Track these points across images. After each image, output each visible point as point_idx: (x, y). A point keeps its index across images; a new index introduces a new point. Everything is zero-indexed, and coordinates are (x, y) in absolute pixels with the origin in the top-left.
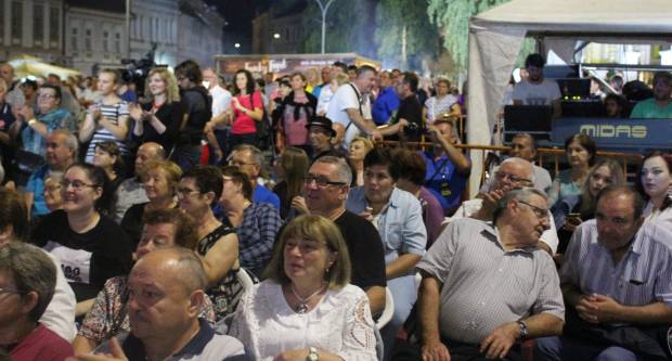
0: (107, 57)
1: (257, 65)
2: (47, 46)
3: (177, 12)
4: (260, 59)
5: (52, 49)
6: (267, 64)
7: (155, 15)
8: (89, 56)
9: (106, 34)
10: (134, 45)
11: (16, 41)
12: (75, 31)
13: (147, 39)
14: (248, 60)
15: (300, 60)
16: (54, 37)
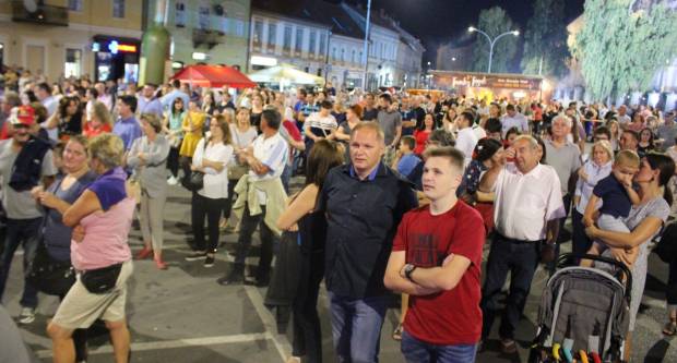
0: (353, 66)
1: (462, 79)
2: (316, 58)
3: (398, 41)
4: (466, 76)
5: (319, 60)
6: (471, 80)
7: (385, 43)
8: (343, 65)
9: (354, 52)
10: (370, 60)
11: (298, 54)
12: (334, 49)
13: (379, 56)
14: (456, 75)
15: (497, 78)
16: (321, 52)
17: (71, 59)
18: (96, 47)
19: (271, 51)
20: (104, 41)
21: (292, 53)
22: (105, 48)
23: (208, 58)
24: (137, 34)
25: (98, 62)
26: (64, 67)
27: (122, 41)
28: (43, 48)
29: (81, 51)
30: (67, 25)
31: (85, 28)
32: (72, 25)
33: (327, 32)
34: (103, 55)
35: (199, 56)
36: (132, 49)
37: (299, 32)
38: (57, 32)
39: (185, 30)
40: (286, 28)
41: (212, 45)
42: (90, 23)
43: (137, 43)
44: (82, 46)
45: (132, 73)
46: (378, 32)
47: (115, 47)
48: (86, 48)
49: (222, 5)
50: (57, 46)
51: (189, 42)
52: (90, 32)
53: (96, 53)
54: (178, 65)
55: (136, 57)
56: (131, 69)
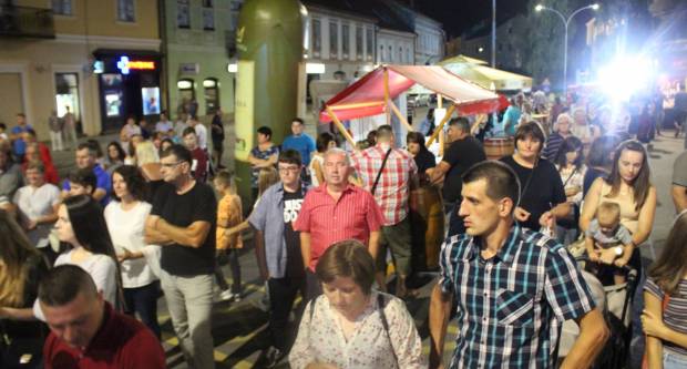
17: (64, 89)
18: (99, 68)
19: (317, 54)
20: (110, 57)
21: (340, 55)
22: (112, 68)
24: (153, 44)
25: (104, 89)
26: (54, 103)
27: (134, 56)
28: (19, 74)
29: (76, 74)
30: (53, 37)
31: (79, 39)
32: (62, 38)
33: (372, 27)
34: (110, 78)
36: (149, 65)
37: (346, 28)
38: (40, 49)
39: (215, 33)
40: (331, 24)
42: (87, 34)
43: (159, 58)
44: (79, 68)
45: (153, 100)
46: (421, 23)
48: (84, 70)
50: (40, 70)
51: (221, 50)
52: (88, 46)
53: (100, 75)
54: (209, 83)
55: (156, 78)
56: (150, 95)
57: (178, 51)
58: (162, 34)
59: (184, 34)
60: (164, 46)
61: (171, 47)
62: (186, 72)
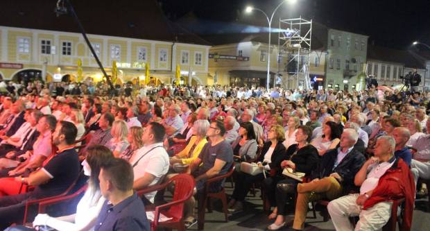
20: (312, 77)
21: (385, 78)
22: (312, 80)
23: (349, 83)
24: (323, 73)
27: (318, 77)
33: (402, 67)
35: (345, 82)
36: (321, 79)
37: (389, 68)
39: (340, 70)
40: (382, 66)
41: (350, 77)
43: (324, 77)
47: (315, 79)
49: (355, 58)
51: (342, 76)
54: (337, 86)
55: (323, 83)
56: (320, 88)
57: (330, 75)
58: (325, 71)
59: (331, 71)
60: (325, 74)
61: (327, 75)
62: (331, 82)
